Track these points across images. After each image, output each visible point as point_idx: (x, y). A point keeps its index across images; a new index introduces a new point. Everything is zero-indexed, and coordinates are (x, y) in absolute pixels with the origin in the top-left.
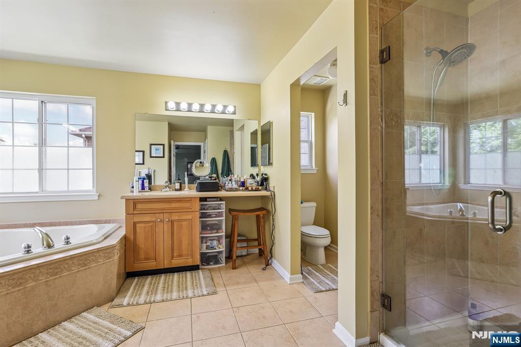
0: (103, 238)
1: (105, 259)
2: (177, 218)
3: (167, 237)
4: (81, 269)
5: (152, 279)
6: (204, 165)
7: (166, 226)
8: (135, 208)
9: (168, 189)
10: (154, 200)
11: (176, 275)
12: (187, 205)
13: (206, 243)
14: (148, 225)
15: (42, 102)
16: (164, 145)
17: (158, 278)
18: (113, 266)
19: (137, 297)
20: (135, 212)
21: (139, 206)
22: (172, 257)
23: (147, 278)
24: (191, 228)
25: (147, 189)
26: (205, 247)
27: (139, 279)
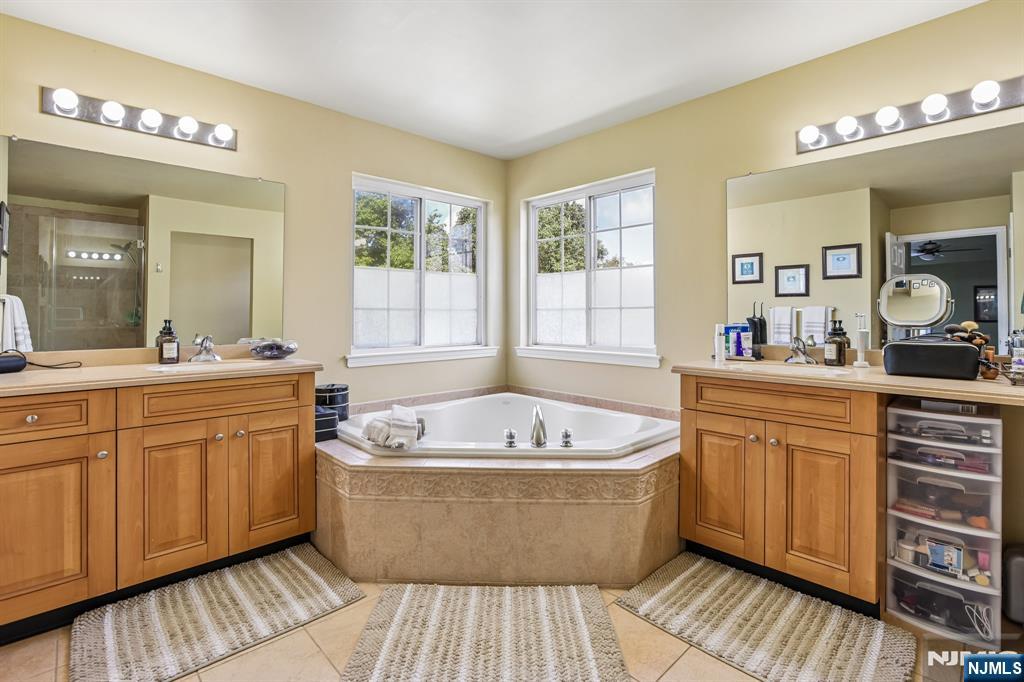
0: (631, 449)
1: (616, 496)
2: (802, 442)
3: (776, 488)
4: (571, 501)
5: (734, 581)
6: (913, 292)
7: (770, 458)
8: (699, 396)
9: (802, 358)
10: (741, 384)
11: (797, 600)
12: (837, 410)
13: (917, 542)
14: (727, 443)
15: (590, 197)
16: (858, 247)
17: (749, 583)
18: (631, 516)
19: (672, 611)
20: (700, 407)
21: (708, 393)
22: (789, 546)
23: (725, 570)
24: (848, 481)
25: (748, 354)
26: (910, 557)
27: (705, 566)
